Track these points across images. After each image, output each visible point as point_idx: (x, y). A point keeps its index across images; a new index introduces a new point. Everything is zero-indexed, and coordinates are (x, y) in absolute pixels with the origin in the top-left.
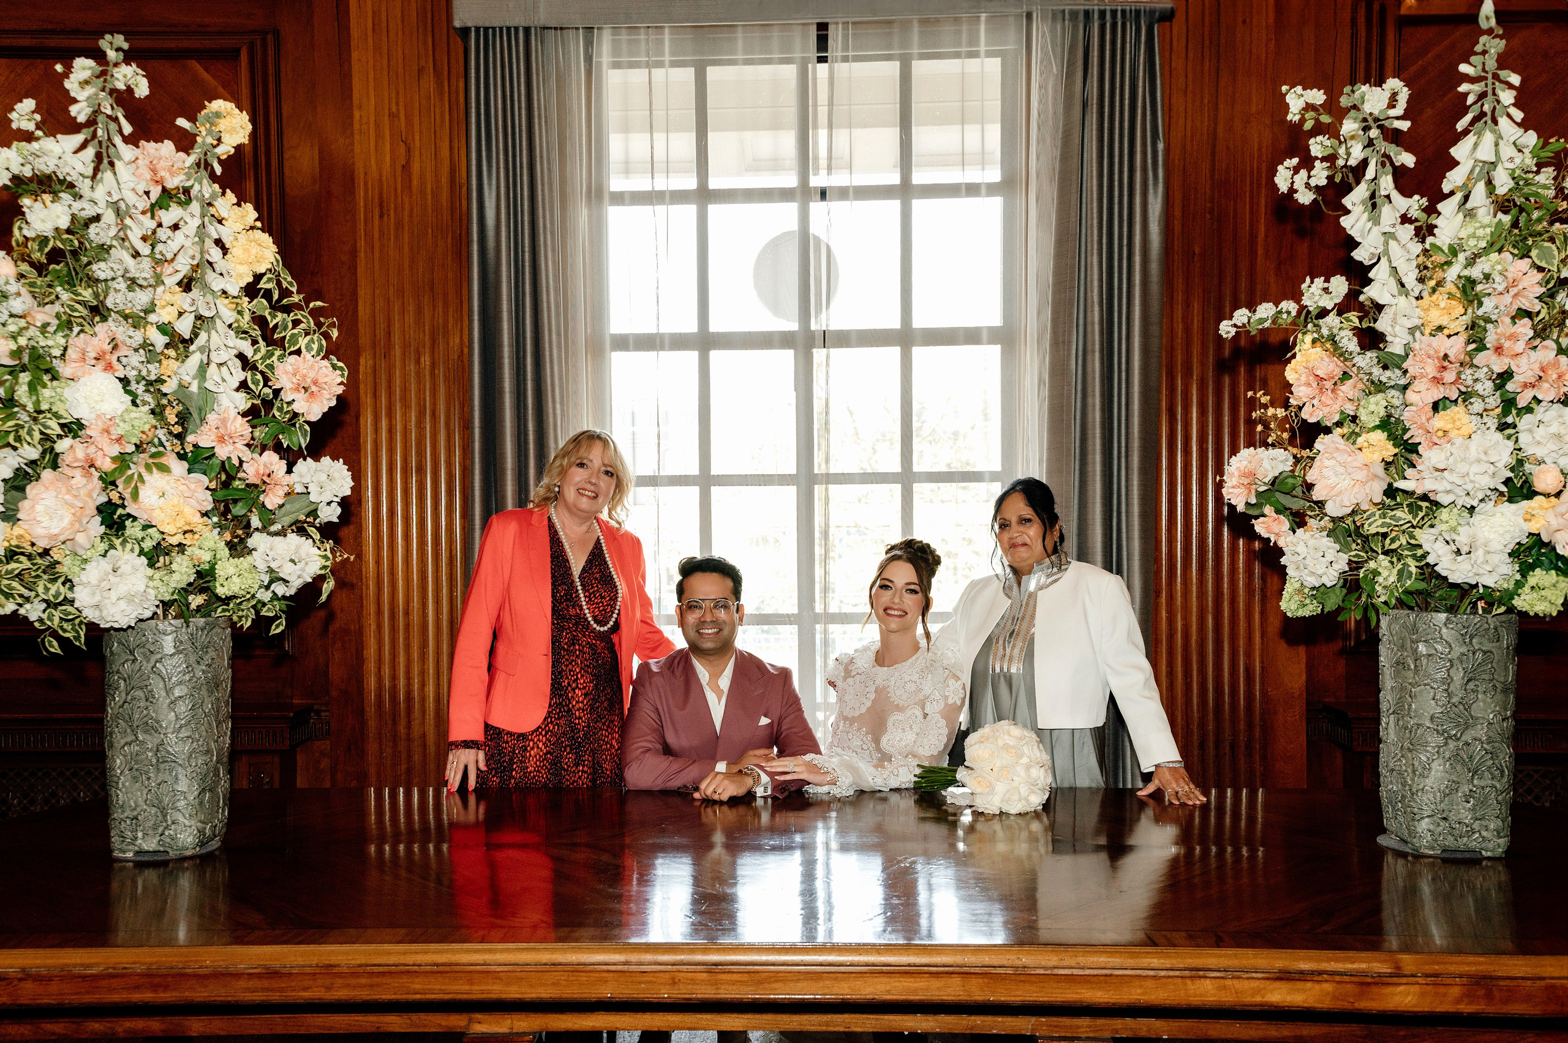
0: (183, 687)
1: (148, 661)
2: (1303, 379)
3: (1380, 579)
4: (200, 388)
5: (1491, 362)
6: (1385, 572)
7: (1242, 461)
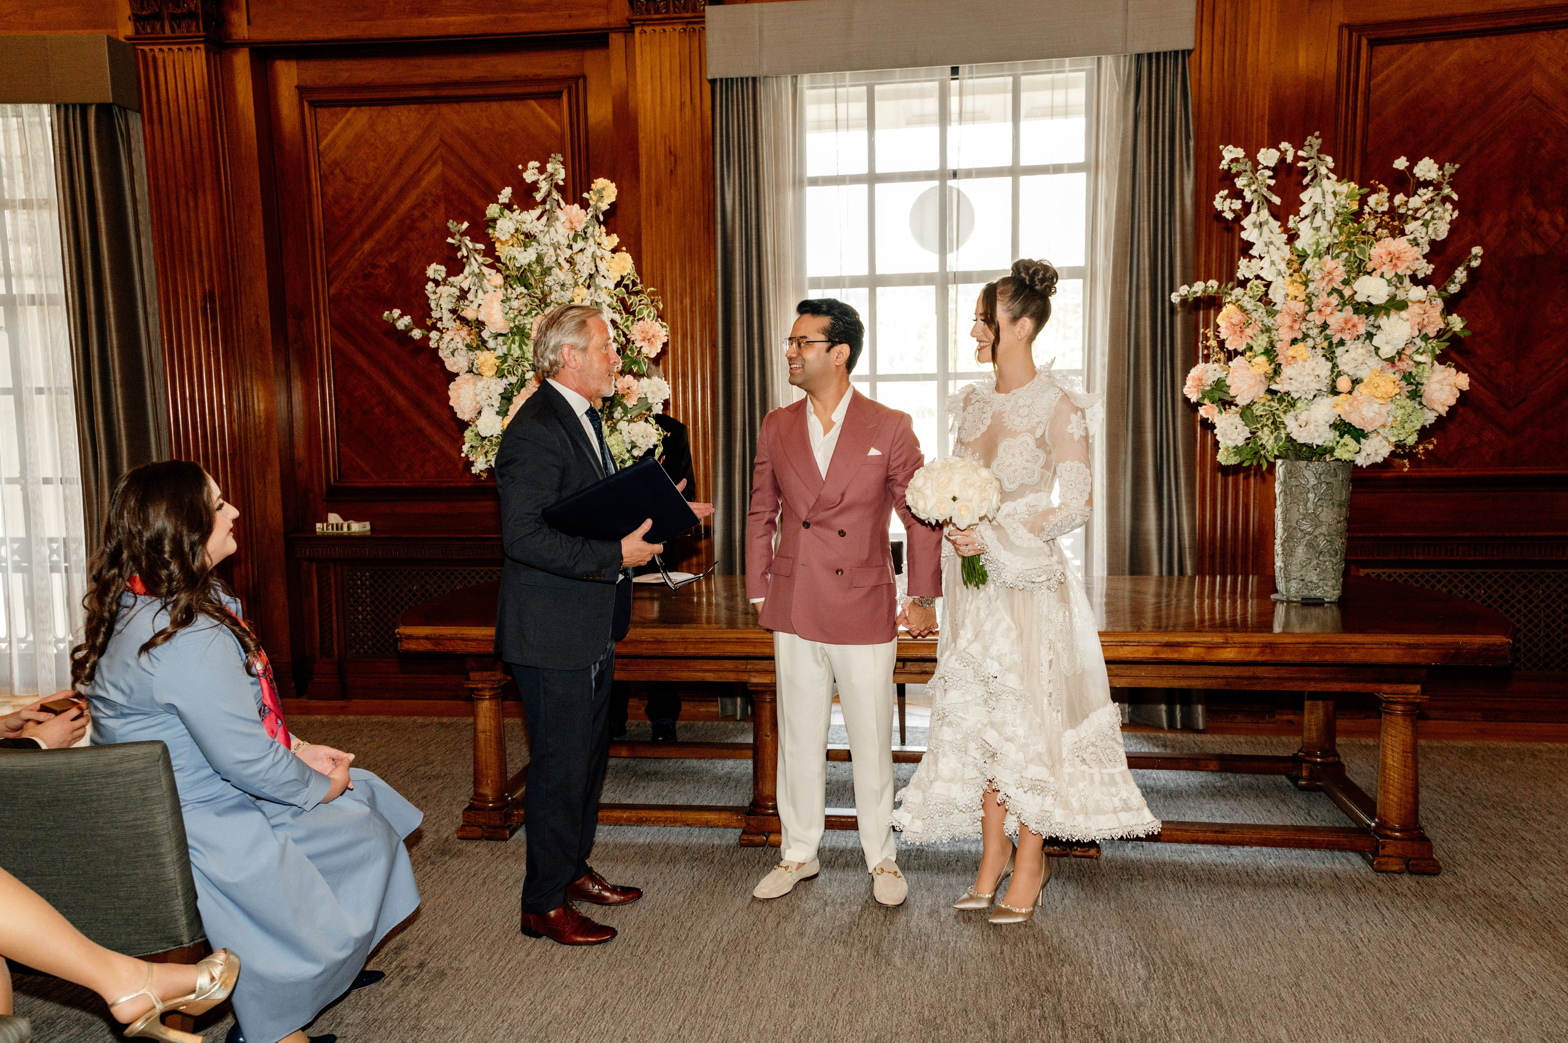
2: (1227, 323)
5: (1316, 318)
6: (1266, 437)
7: (1194, 372)
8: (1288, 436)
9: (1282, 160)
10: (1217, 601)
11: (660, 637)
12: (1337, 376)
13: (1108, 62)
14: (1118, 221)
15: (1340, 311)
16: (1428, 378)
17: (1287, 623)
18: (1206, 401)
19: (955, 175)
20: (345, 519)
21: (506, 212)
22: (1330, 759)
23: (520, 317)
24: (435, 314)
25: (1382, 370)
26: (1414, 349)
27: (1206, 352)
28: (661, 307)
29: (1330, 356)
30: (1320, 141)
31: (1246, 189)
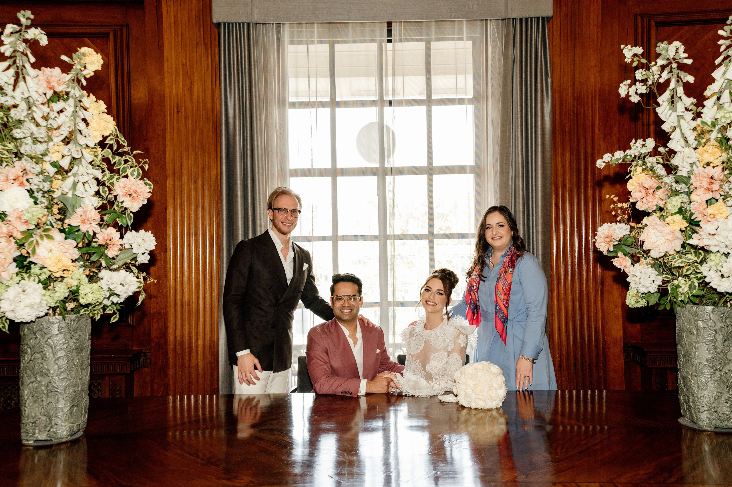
0: (63, 351)
1: (43, 338)
2: (638, 188)
3: (680, 290)
4: (73, 195)
6: (683, 286)
7: (602, 230)
18: (618, 254)
19: (391, 103)
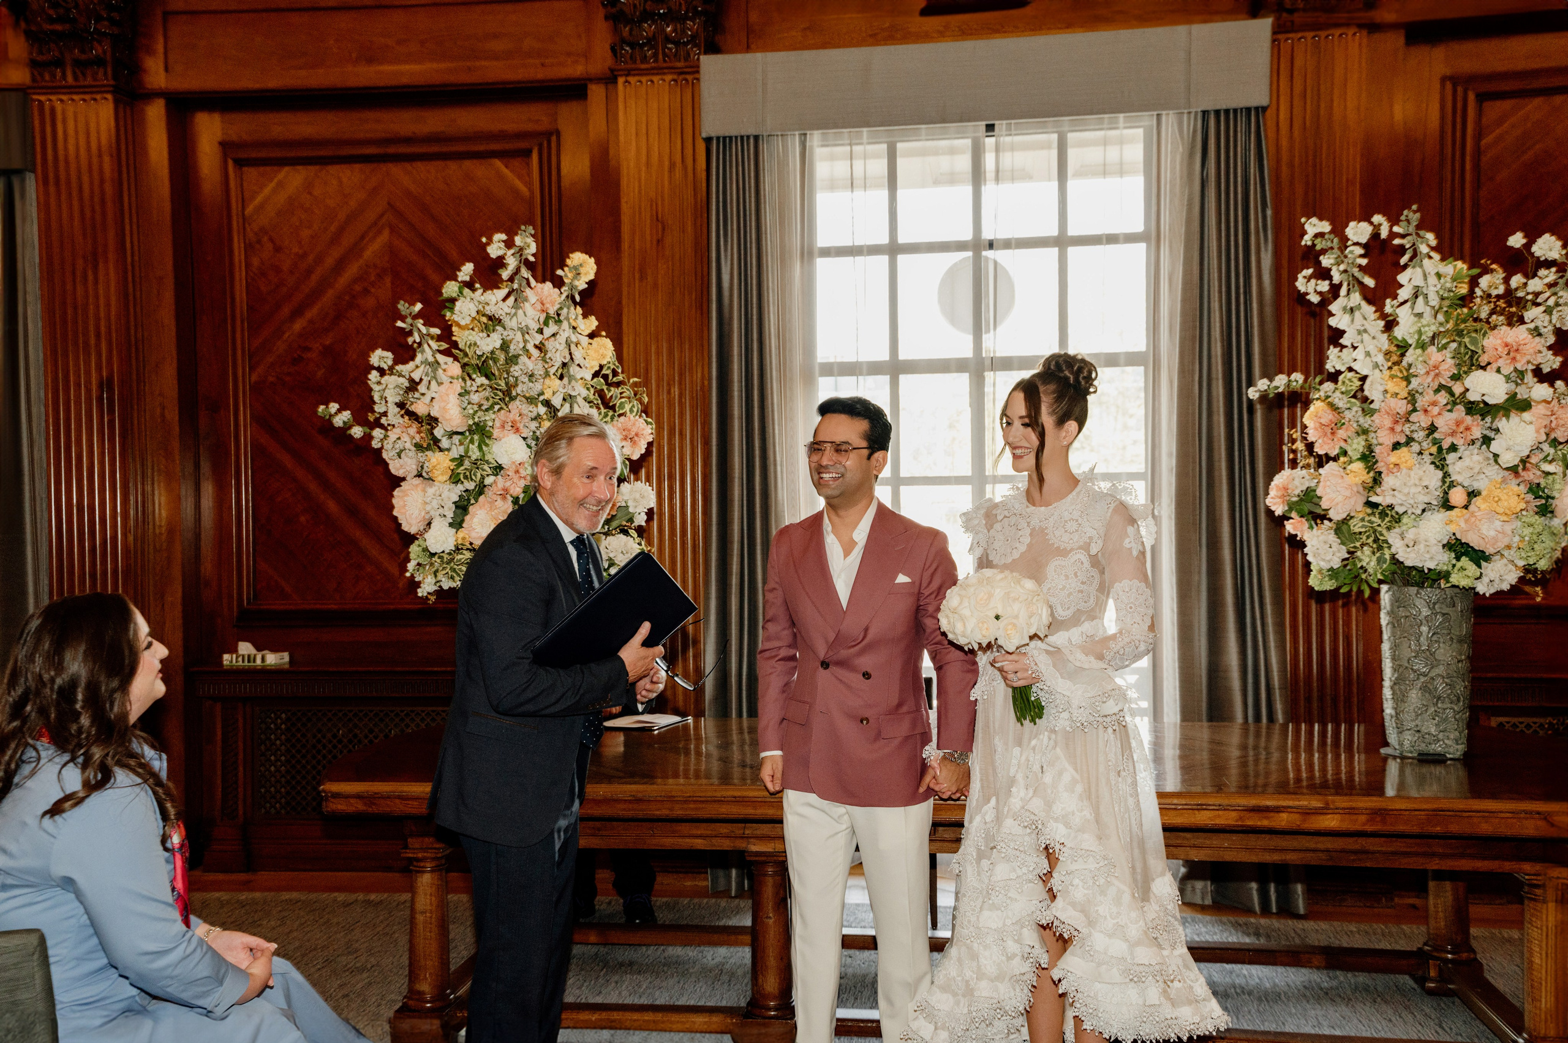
2: (1313, 424)
3: (1364, 564)
5: (1421, 420)
6: (1367, 559)
7: (1279, 480)
8: (1394, 560)
9: (1375, 236)
10: (1316, 755)
11: (640, 795)
12: (1449, 488)
13: (1169, 119)
14: (1184, 300)
15: (1450, 411)
16: (1561, 491)
17: (1401, 785)
18: (1294, 514)
19: (991, 245)
20: (259, 649)
21: (466, 291)
22: (1465, 955)
23: (480, 413)
24: (379, 408)
25: (1504, 480)
26: (1542, 456)
27: (1291, 456)
28: (646, 400)
29: (1440, 463)
30: (1418, 215)
31: (1334, 269)
